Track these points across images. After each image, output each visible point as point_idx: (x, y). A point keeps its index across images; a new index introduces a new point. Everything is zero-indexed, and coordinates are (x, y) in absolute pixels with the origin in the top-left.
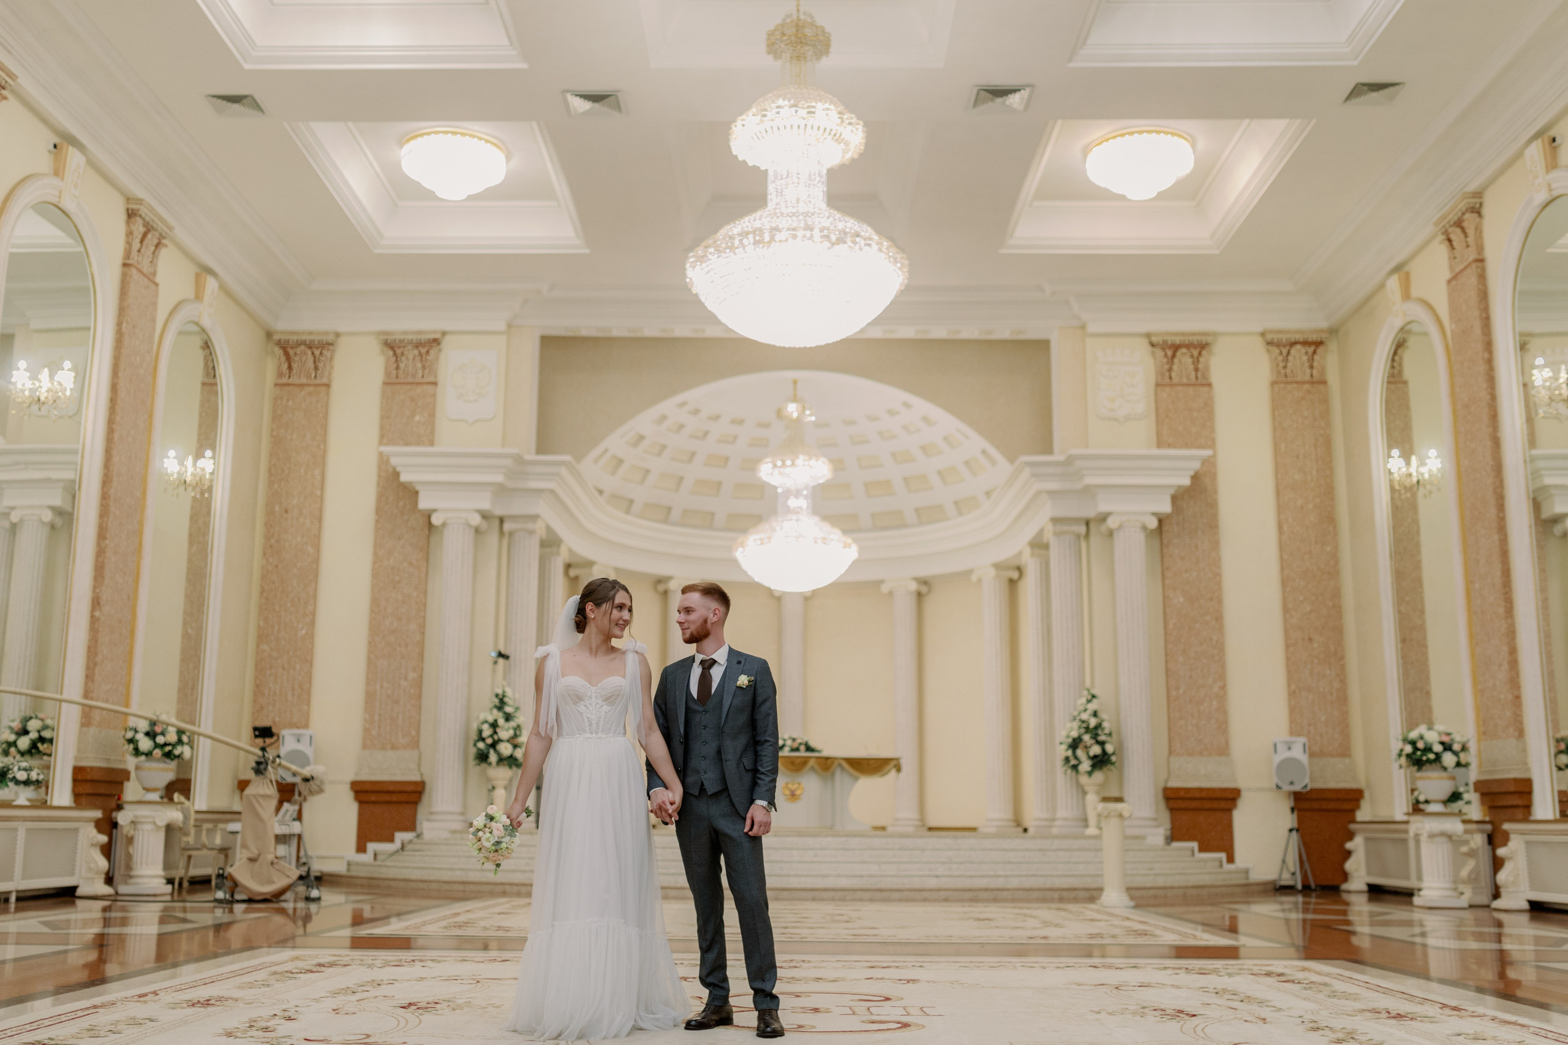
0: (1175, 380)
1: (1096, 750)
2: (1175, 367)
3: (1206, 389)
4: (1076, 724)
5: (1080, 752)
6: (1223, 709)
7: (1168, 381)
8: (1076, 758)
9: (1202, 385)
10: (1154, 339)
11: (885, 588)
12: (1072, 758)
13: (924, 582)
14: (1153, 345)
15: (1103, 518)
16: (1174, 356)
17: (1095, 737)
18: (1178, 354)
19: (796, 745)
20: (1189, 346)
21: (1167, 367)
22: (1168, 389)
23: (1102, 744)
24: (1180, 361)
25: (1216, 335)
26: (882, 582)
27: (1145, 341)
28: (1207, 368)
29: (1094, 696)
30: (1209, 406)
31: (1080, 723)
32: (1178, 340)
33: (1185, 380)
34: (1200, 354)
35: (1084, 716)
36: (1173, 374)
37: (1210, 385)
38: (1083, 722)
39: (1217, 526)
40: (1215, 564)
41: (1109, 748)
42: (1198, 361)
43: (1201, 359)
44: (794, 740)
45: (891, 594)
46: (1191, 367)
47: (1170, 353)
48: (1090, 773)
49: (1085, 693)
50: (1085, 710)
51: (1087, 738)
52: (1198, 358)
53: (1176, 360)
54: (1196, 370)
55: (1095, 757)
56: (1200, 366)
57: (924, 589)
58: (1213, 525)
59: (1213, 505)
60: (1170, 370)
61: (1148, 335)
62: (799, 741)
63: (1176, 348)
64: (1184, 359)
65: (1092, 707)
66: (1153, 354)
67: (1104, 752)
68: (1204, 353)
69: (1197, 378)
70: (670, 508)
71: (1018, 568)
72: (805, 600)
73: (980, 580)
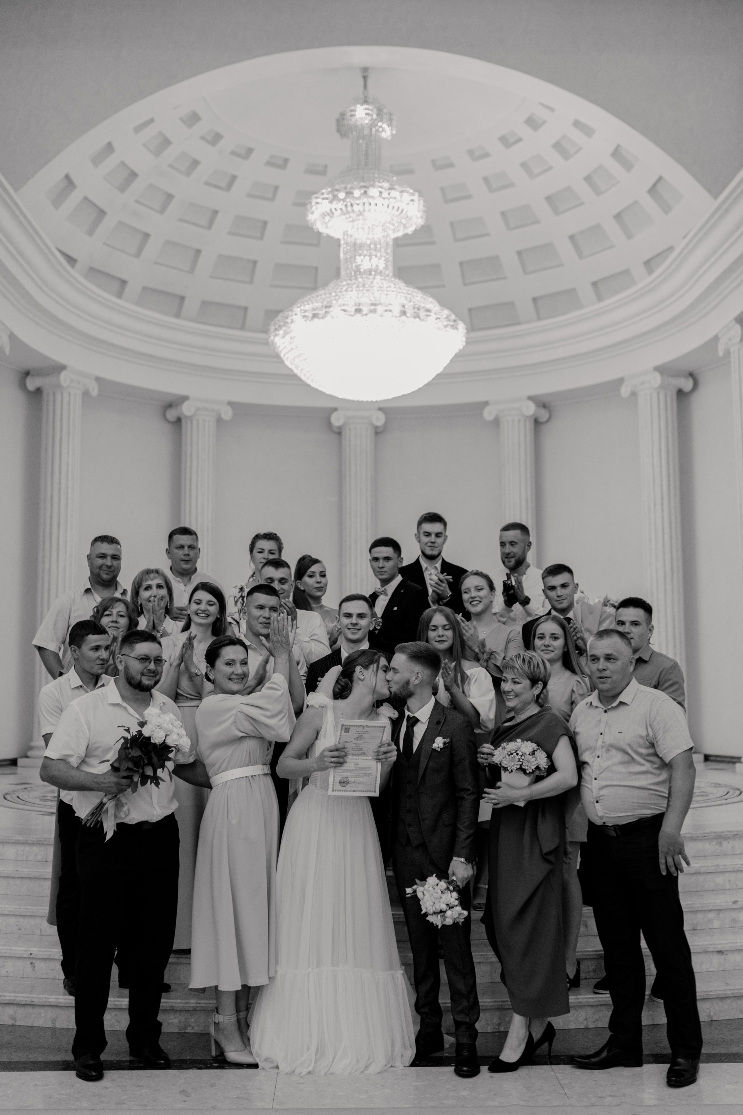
11: (489, 414)
13: (543, 405)
26: (486, 404)
45: (496, 422)
57: (544, 415)
70: (182, 298)
71: (691, 375)
72: (377, 433)
73: (634, 394)
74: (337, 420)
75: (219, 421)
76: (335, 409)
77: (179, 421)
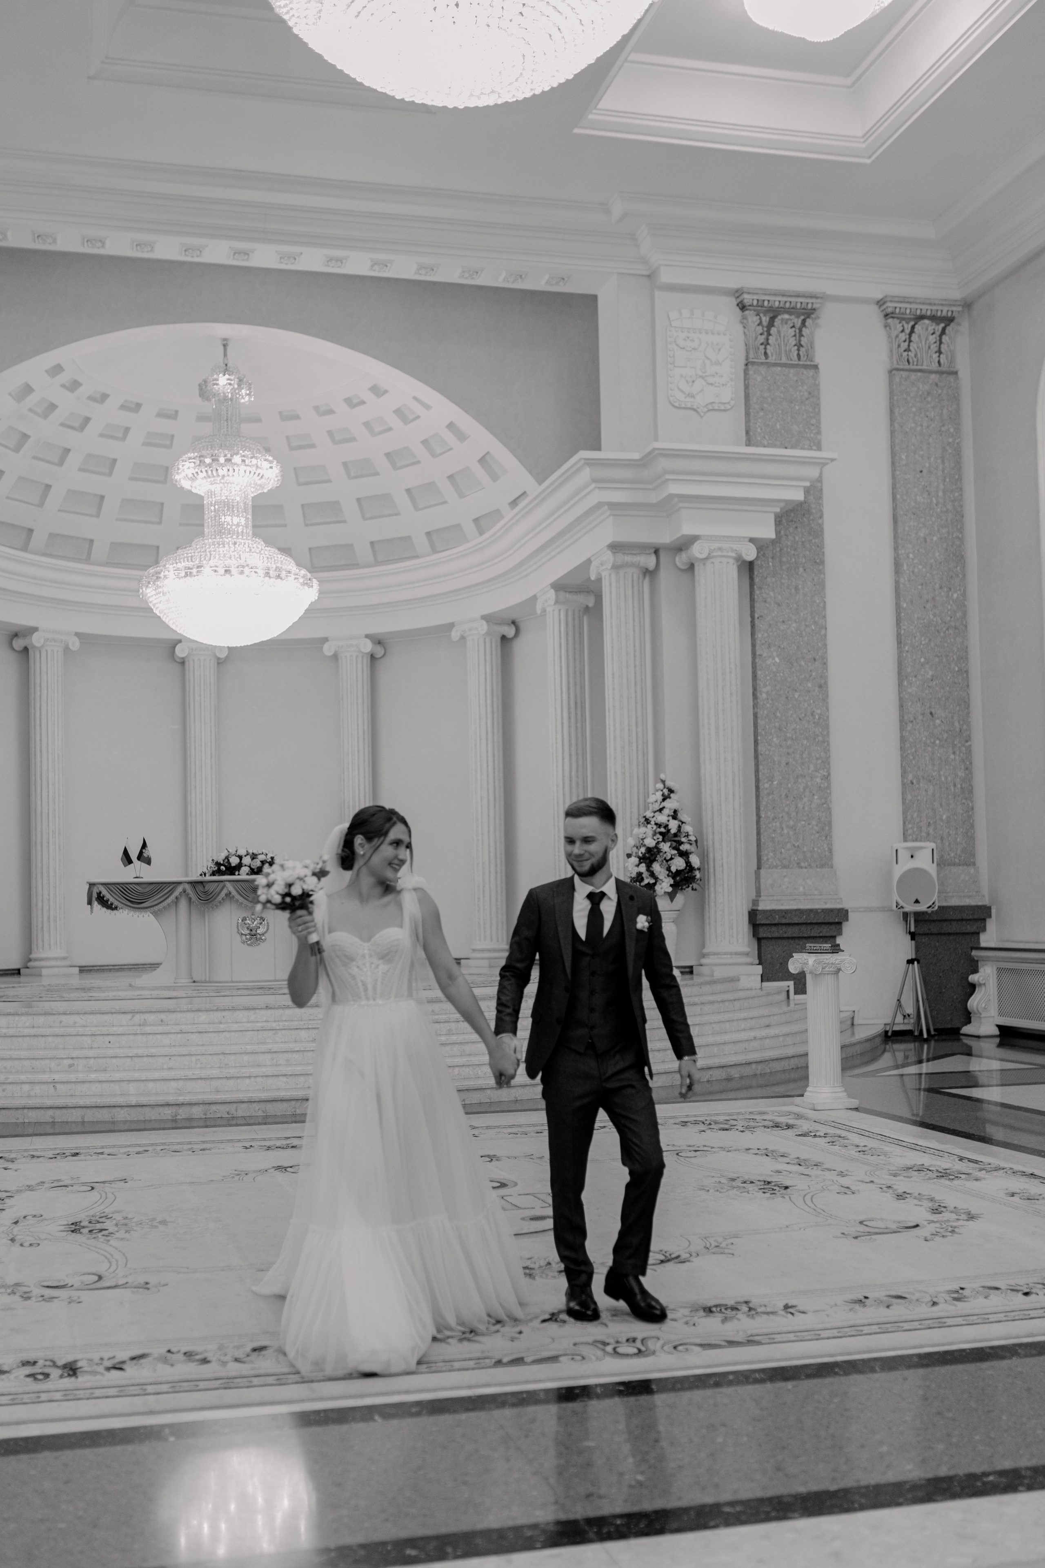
0: (772, 359)
1: (678, 864)
2: (772, 340)
3: (811, 373)
4: (650, 829)
5: (656, 867)
6: (826, 807)
7: (762, 359)
8: (652, 875)
9: (806, 367)
10: (747, 298)
11: (328, 649)
12: (646, 874)
13: (378, 641)
14: (743, 307)
15: (683, 545)
16: (771, 324)
17: (677, 845)
18: (777, 322)
19: (257, 863)
20: (792, 311)
21: (762, 339)
22: (763, 370)
23: (684, 855)
24: (779, 332)
25: (823, 297)
26: (326, 640)
27: (733, 302)
28: (812, 344)
29: (671, 791)
30: (814, 394)
31: (655, 827)
32: (776, 302)
33: (784, 360)
34: (804, 322)
35: (662, 818)
36: (770, 350)
37: (816, 367)
38: (659, 825)
39: (822, 562)
40: (820, 612)
41: (695, 861)
42: (801, 335)
43: (805, 331)
44: (254, 857)
45: (335, 657)
46: (793, 341)
47: (765, 320)
48: (672, 896)
49: (660, 786)
50: (661, 810)
51: (665, 847)
52: (800, 330)
53: (773, 330)
54: (799, 346)
55: (678, 872)
56: (804, 341)
57: (379, 651)
58: (818, 561)
59: (818, 533)
60: (766, 343)
61: (738, 293)
62: (262, 857)
63: (774, 313)
64: (784, 330)
65: (670, 805)
66: (743, 321)
67: (688, 863)
68: (809, 322)
69: (799, 355)
70: (31, 531)
71: (513, 622)
72: (218, 663)
73: (463, 638)
74: (181, 652)
75: (67, 649)
76: (180, 641)
77: (26, 650)
